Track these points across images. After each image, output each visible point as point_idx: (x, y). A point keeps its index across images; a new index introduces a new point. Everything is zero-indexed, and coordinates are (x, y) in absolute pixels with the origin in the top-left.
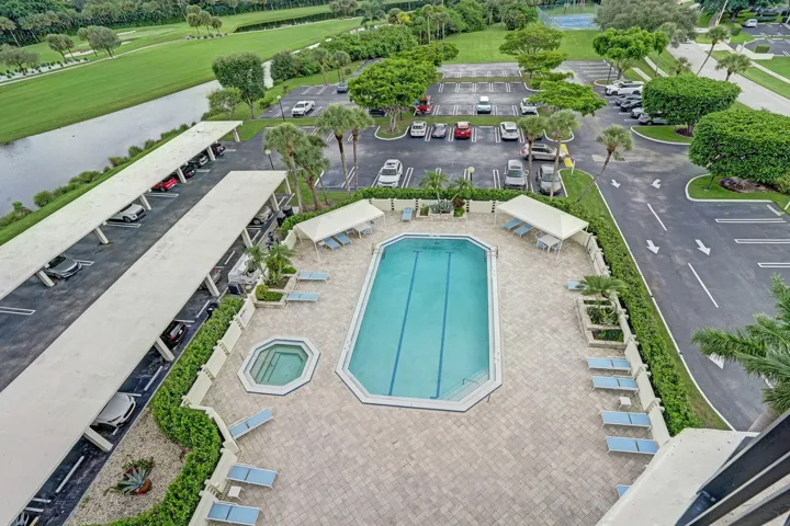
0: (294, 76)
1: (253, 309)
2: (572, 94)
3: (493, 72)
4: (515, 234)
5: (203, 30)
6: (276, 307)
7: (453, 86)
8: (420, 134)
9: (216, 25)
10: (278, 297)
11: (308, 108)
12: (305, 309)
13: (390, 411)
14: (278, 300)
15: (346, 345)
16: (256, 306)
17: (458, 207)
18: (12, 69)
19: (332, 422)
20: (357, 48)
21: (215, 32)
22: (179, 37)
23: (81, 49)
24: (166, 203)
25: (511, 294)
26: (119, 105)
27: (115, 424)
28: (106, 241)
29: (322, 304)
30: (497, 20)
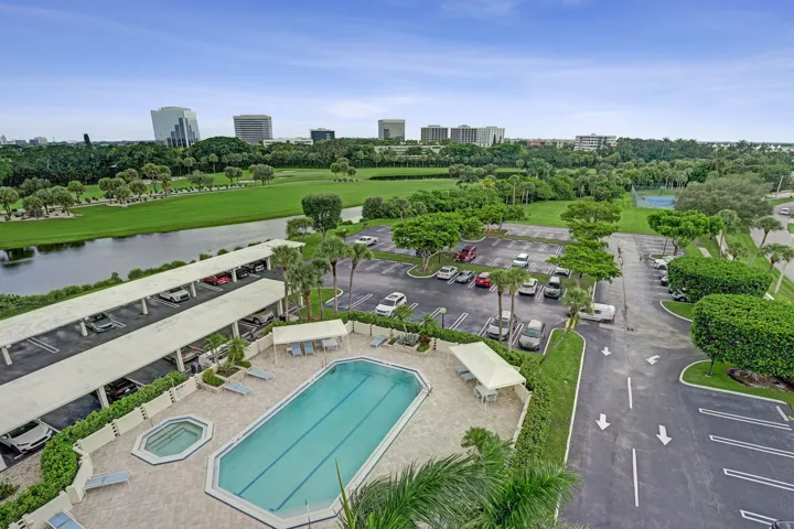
0: (380, 217)
1: (195, 388)
2: (591, 261)
3: (556, 235)
4: (462, 379)
5: (340, 175)
6: (213, 391)
7: (509, 242)
8: (444, 277)
9: (350, 173)
10: (218, 383)
11: (370, 242)
12: (233, 398)
13: (220, 507)
14: (217, 386)
15: (235, 438)
16: (199, 387)
17: (424, 342)
18: (194, 186)
19: (168, 501)
20: (443, 202)
21: (348, 178)
22: (321, 178)
23: (247, 178)
24: (209, 294)
25: (415, 432)
26: (243, 219)
27: (21, 448)
28: (146, 312)
29: (250, 399)
30: (589, 194)
